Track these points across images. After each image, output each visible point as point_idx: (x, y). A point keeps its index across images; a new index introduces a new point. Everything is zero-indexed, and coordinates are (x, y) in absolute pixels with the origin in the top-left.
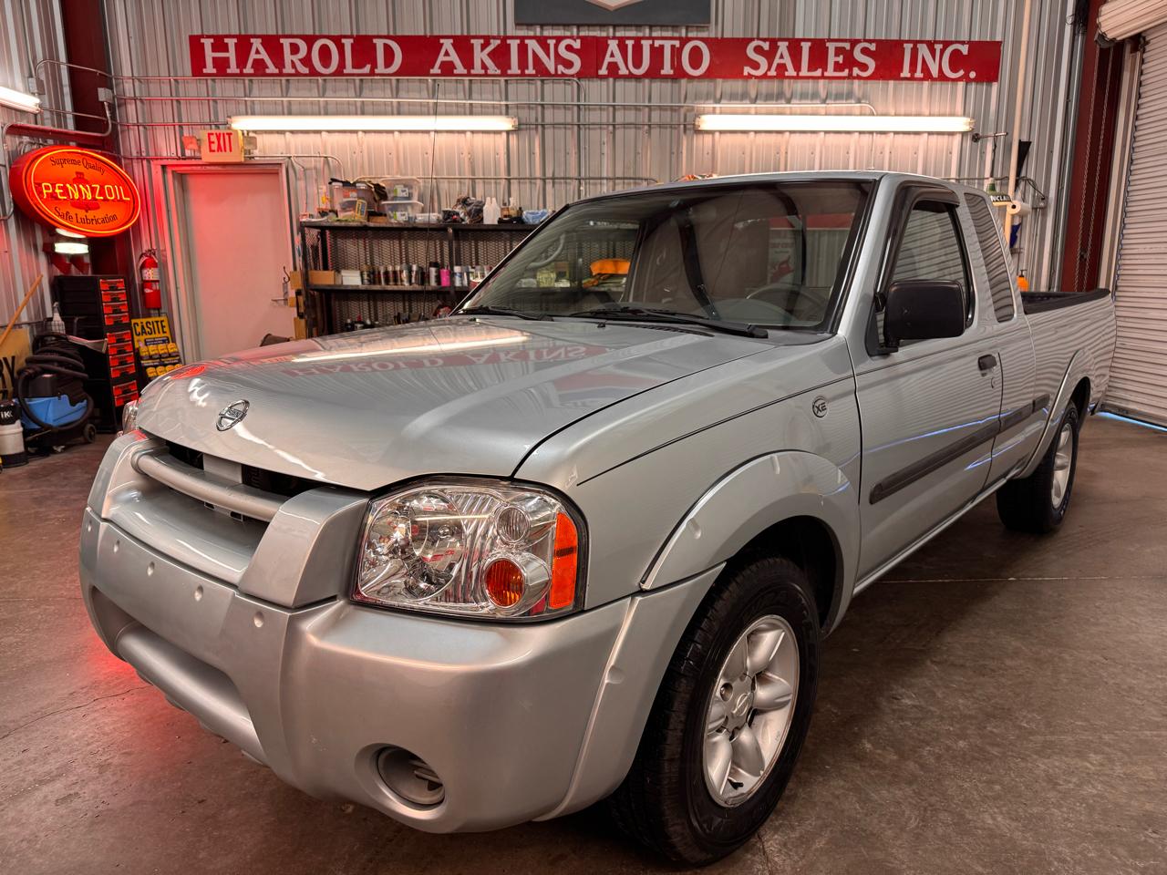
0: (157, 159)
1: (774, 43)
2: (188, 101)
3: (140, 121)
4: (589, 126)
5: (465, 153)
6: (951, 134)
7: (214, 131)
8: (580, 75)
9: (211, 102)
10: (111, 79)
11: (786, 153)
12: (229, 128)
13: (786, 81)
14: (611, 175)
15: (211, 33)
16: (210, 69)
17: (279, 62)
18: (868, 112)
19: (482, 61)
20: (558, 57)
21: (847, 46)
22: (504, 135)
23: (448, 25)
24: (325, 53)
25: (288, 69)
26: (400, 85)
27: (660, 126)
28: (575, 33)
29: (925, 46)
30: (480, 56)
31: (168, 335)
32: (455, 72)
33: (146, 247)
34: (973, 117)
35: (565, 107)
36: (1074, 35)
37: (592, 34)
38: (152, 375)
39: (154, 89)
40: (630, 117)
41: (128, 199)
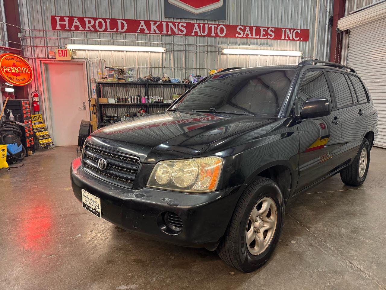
0: (38, 58)
1: (245, 27)
2: (51, 38)
3: (32, 45)
4: (189, 51)
5: (148, 59)
6: (296, 56)
7: (60, 49)
8: (186, 35)
9: (59, 39)
10: (22, 29)
11: (249, 61)
12: (65, 48)
13: (249, 39)
14: (195, 67)
15: (59, 15)
16: (58, 27)
17: (84, 27)
18: (272, 49)
19: (154, 29)
20: (179, 29)
21: (266, 29)
22: (161, 53)
23: (142, 16)
24: (100, 24)
25: (87, 29)
26: (126, 36)
27: (211, 52)
28: (184, 21)
29: (288, 30)
30: (153, 27)
31: (42, 120)
32: (145, 32)
33: (34, 90)
34: (302, 52)
35: (181, 45)
36: (329, 28)
37: (189, 22)
38: (38, 135)
39: (38, 34)
40: (202, 49)
41: (29, 72)
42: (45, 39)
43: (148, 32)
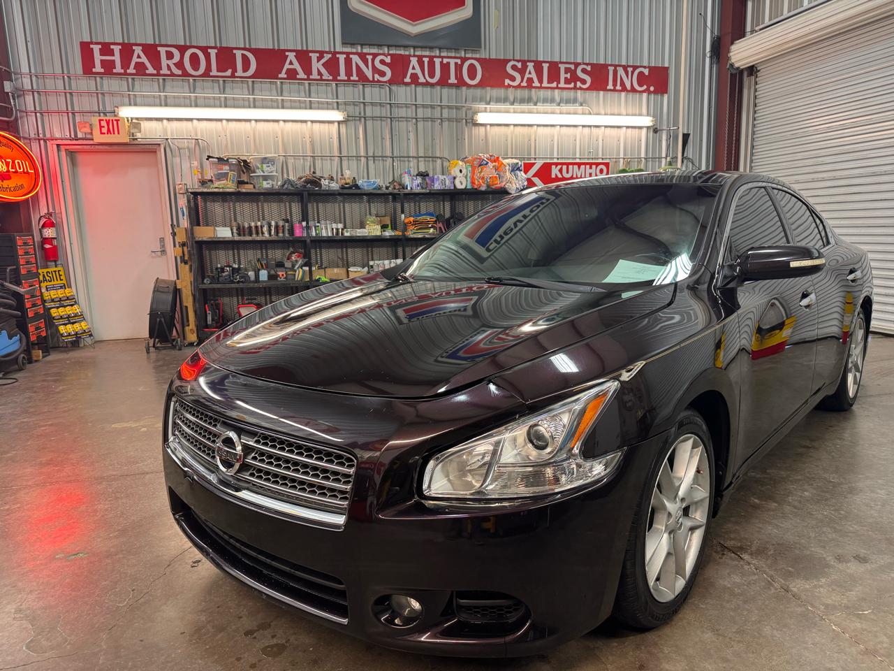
0: (53, 140)
1: (524, 63)
2: (80, 94)
3: (38, 109)
4: (399, 119)
5: (307, 136)
6: (640, 128)
7: (103, 117)
8: (391, 82)
9: (100, 95)
10: (12, 73)
11: (535, 140)
12: (116, 116)
13: (533, 90)
14: (415, 155)
15: (99, 41)
16: (98, 68)
17: (157, 64)
18: (587, 112)
20: (375, 70)
21: (572, 67)
22: (336, 124)
23: (290, 42)
24: (195, 60)
25: (165, 71)
26: (255, 85)
27: (449, 120)
28: (386, 52)
29: (621, 68)
30: (317, 66)
31: (64, 282)
32: (298, 77)
33: (44, 211)
34: (653, 117)
35: (381, 105)
36: (711, 64)
37: (398, 52)
38: (55, 315)
39: (50, 83)
40: (428, 113)
41: (33, 171)
42: (68, 95)
43: (306, 77)
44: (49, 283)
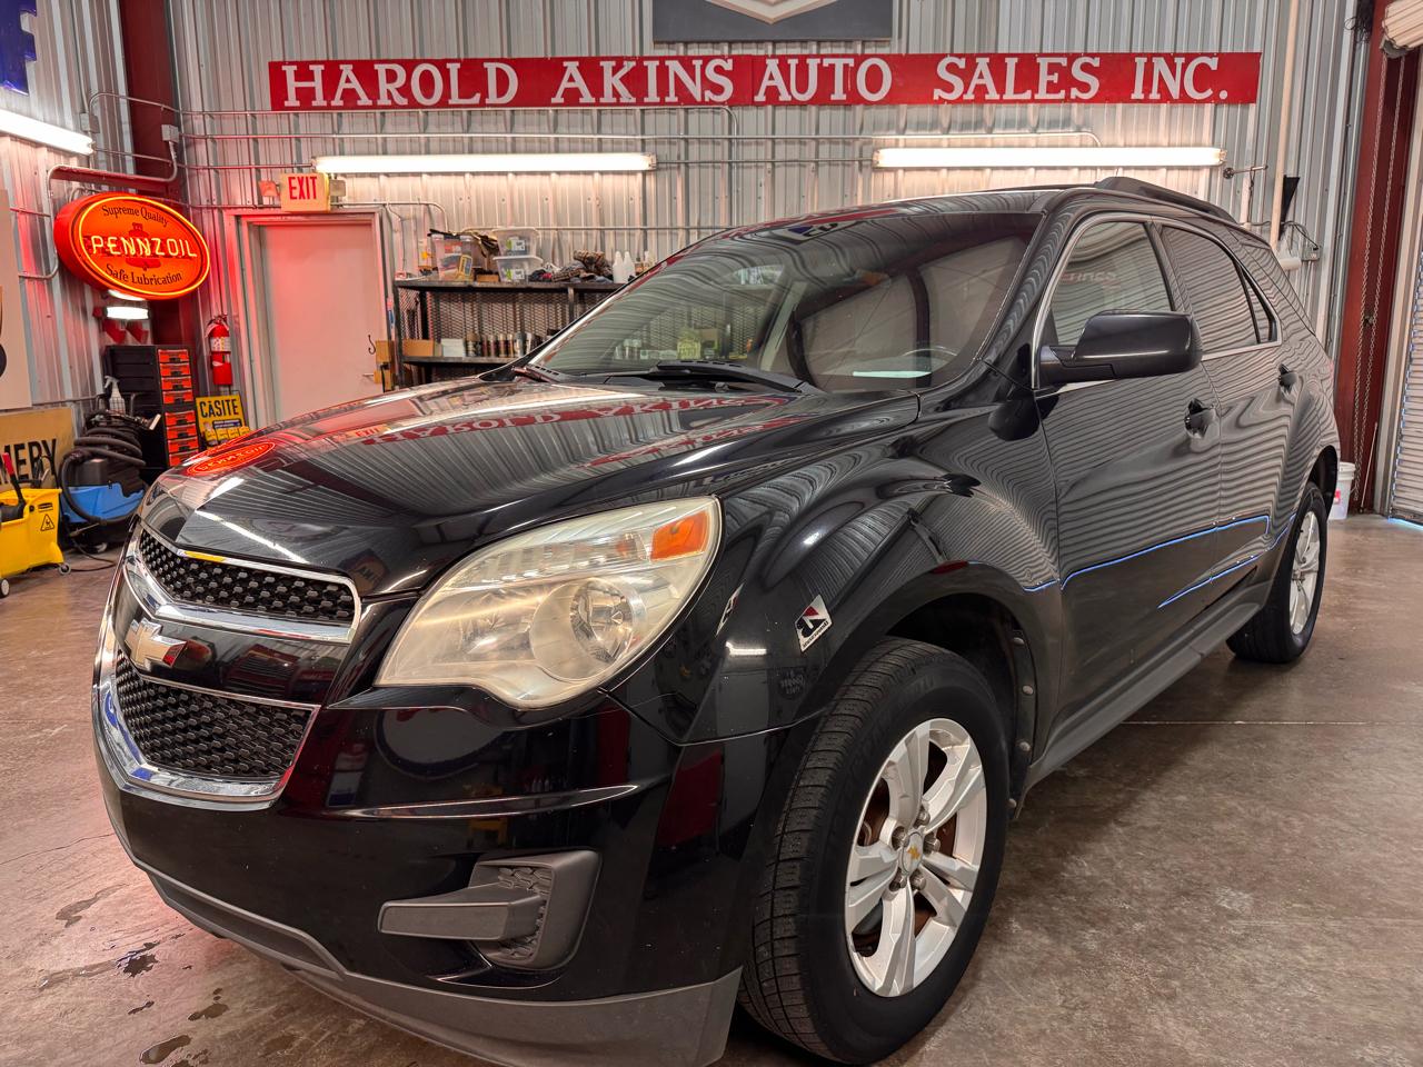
0: (230, 208)
1: (971, 60)
2: (267, 139)
3: (212, 163)
4: (742, 164)
5: (593, 197)
6: (1197, 168)
7: (296, 174)
8: (732, 102)
9: (293, 141)
10: (178, 115)
12: (314, 171)
13: (987, 106)
15: (295, 59)
16: (292, 101)
17: (373, 93)
18: (1090, 143)
19: (614, 88)
20: (707, 84)
21: (1064, 62)
22: (640, 176)
23: (573, 44)
24: (427, 80)
25: (383, 100)
26: (516, 117)
27: (830, 163)
28: (726, 52)
29: (1162, 59)
30: (611, 81)
31: (240, 416)
32: (582, 100)
33: (216, 313)
34: (1224, 148)
35: (714, 141)
36: (1355, 42)
37: (747, 52)
39: (228, 126)
40: (794, 152)
41: (195, 255)
42: (252, 142)
44: (217, 418)
